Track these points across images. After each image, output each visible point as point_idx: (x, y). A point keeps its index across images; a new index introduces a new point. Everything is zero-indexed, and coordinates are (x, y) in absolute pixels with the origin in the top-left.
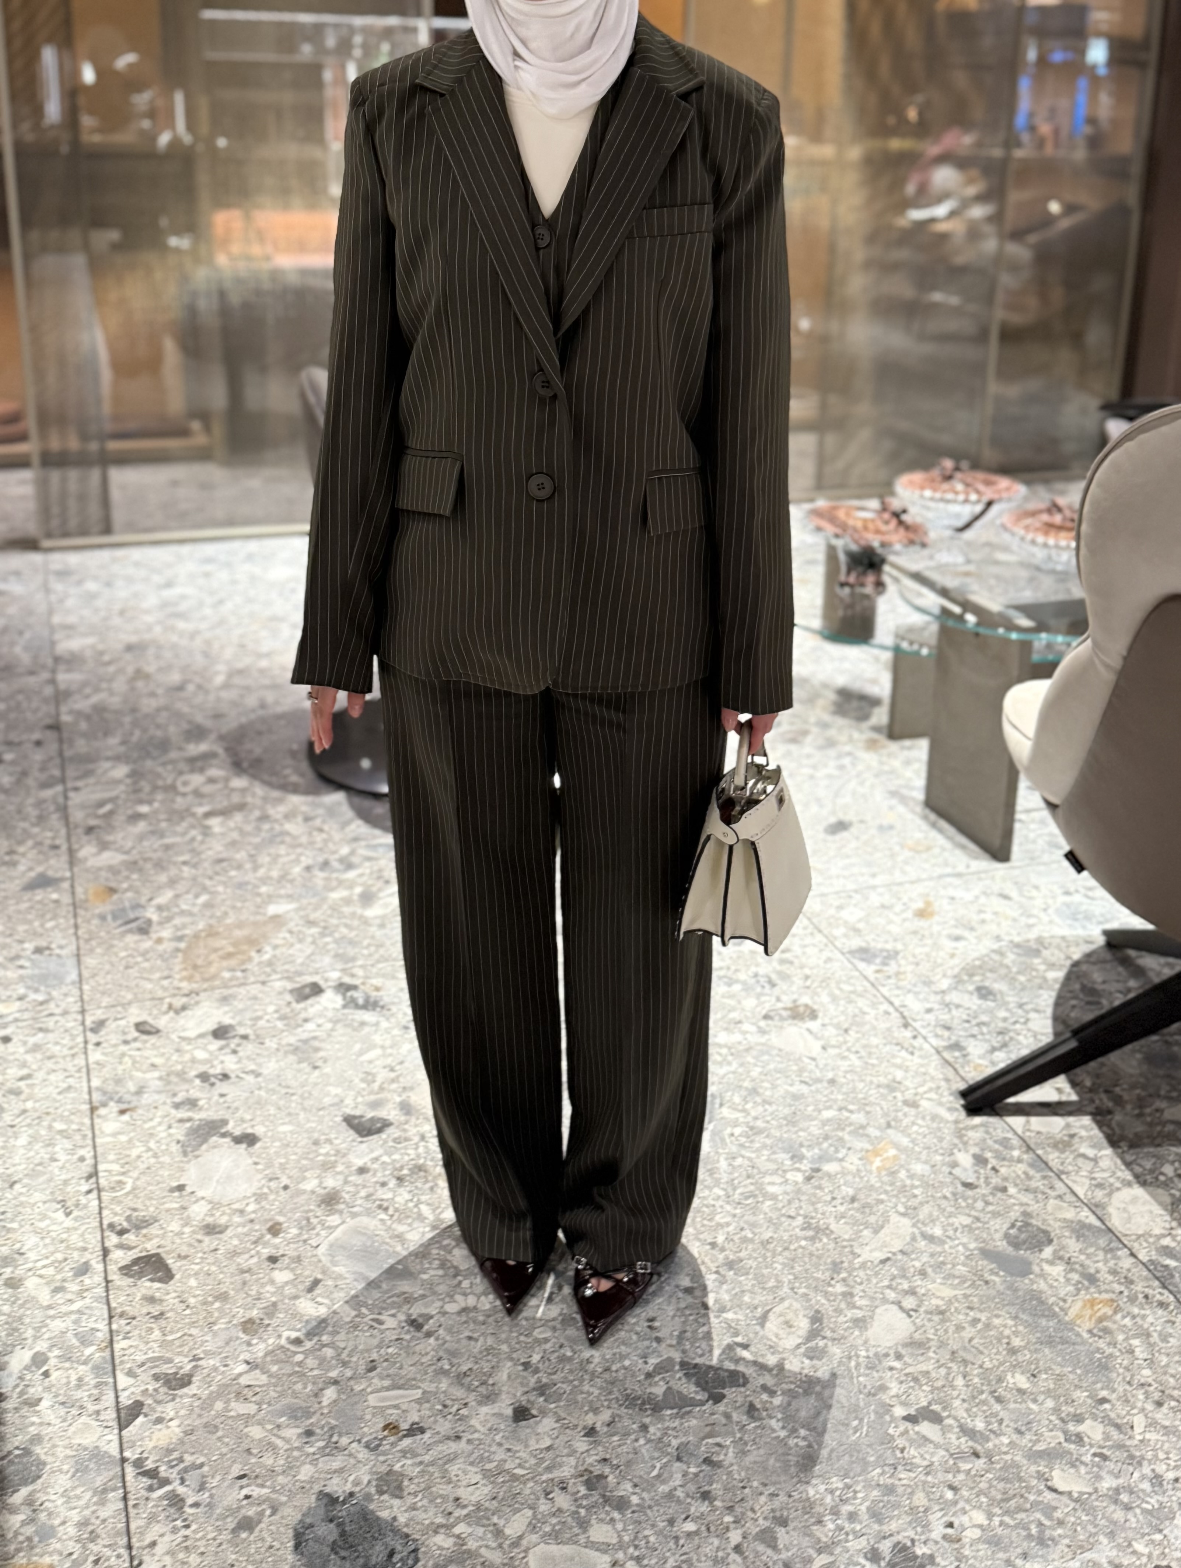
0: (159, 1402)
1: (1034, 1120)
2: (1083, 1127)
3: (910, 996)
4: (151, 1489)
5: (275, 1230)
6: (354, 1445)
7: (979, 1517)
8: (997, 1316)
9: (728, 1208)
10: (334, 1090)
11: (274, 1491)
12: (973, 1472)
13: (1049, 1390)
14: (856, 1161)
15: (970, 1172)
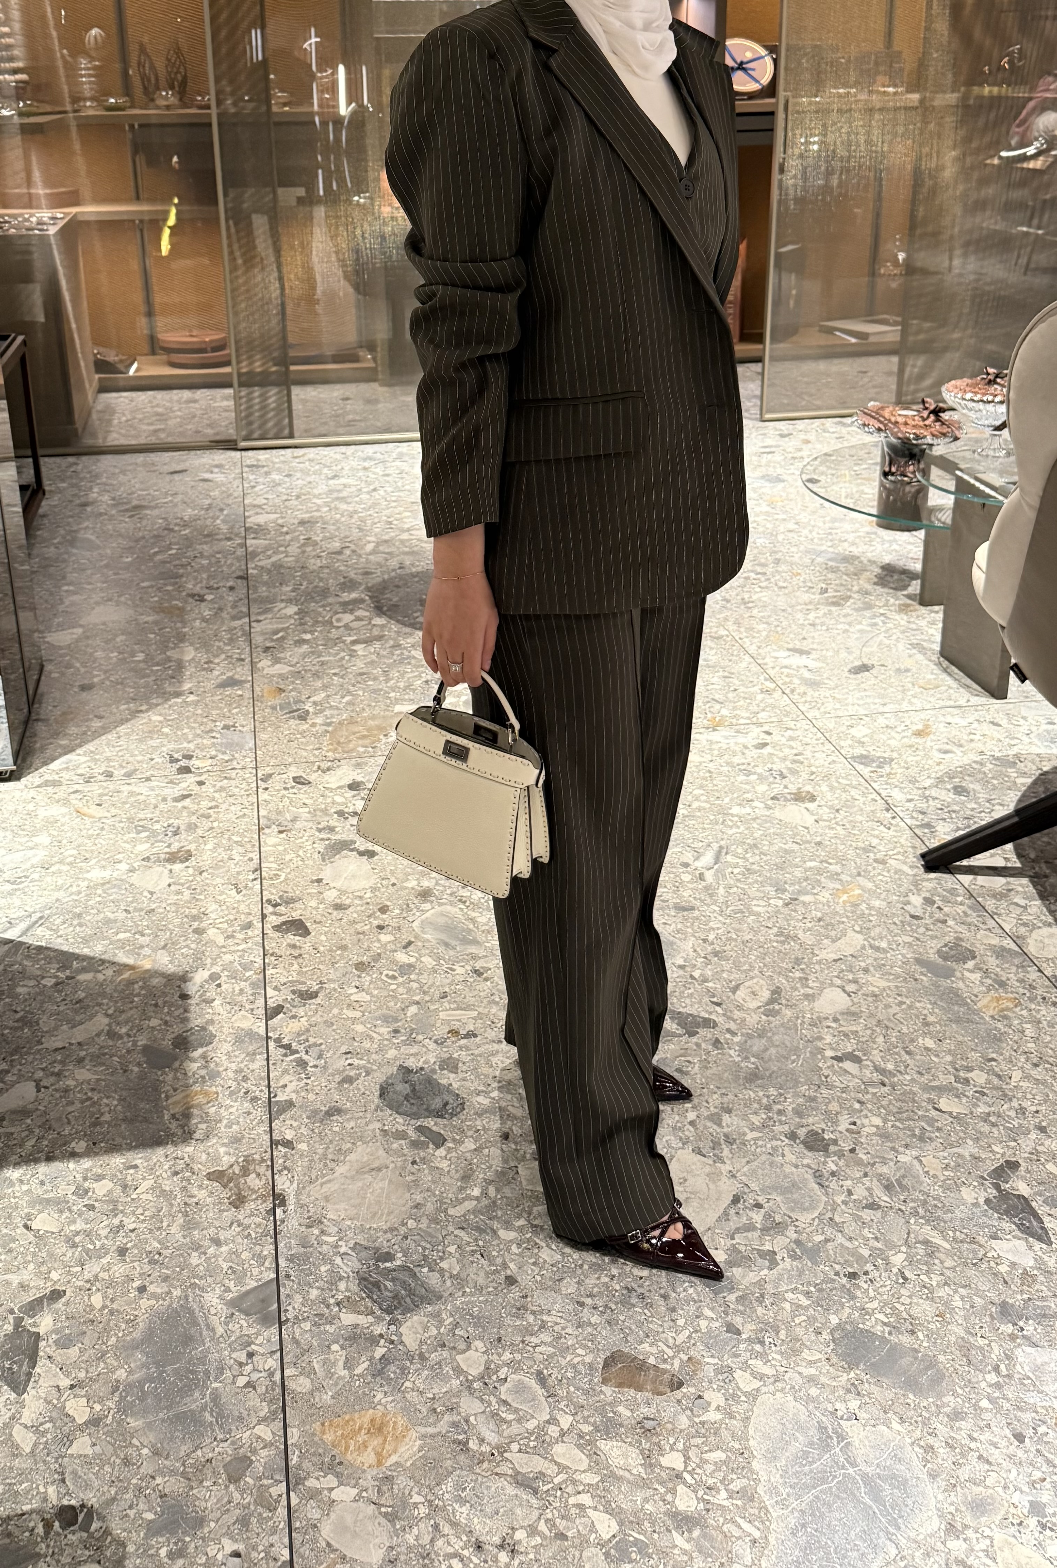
0: (294, 1007)
1: (979, 877)
2: (1021, 885)
3: (896, 790)
4: (285, 1055)
5: (384, 910)
6: (427, 1040)
7: (877, 1121)
8: (919, 1001)
9: (721, 918)
11: (369, 1062)
12: (878, 1094)
13: (950, 1050)
14: (827, 895)
15: (919, 909)
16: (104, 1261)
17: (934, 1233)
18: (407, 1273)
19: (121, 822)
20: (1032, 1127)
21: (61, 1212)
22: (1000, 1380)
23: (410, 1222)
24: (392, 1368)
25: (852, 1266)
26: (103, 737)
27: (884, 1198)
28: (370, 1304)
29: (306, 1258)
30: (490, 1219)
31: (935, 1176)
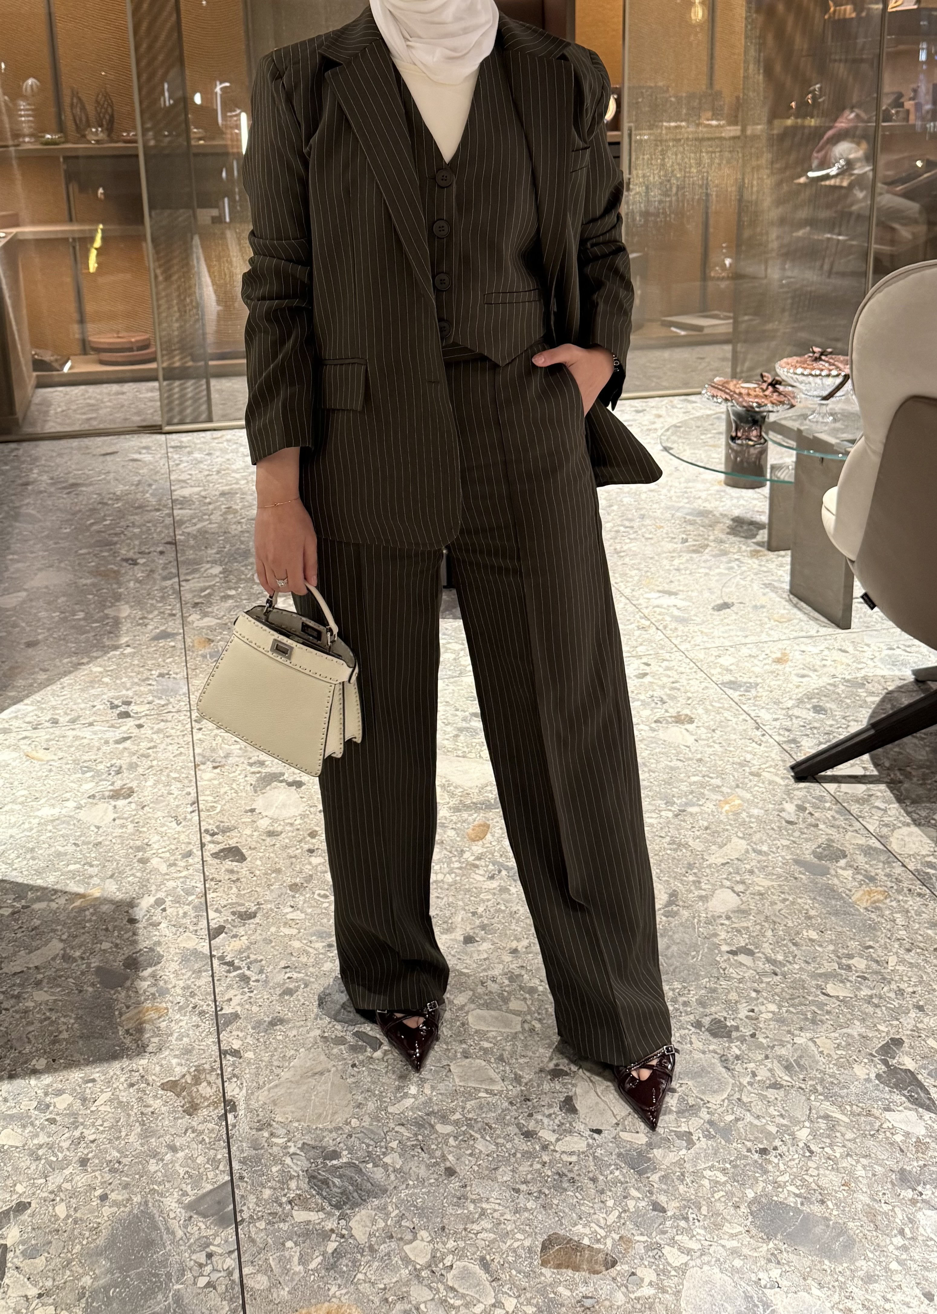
0: (235, 927)
1: (843, 785)
2: (880, 791)
3: (763, 711)
4: (229, 971)
5: (312, 835)
7: (773, 1007)
8: (800, 898)
11: (307, 975)
12: (772, 983)
13: (831, 940)
14: (711, 806)
15: (793, 815)
16: (67, 1172)
17: (834, 1108)
18: (353, 1169)
19: (67, 764)
20: (911, 1007)
21: (24, 1127)
22: (906, 1242)
23: (354, 1121)
24: (344, 1261)
25: (762, 1143)
26: (49, 688)
27: (785, 1078)
28: (320, 1201)
29: (258, 1160)
30: (428, 1115)
31: (829, 1055)
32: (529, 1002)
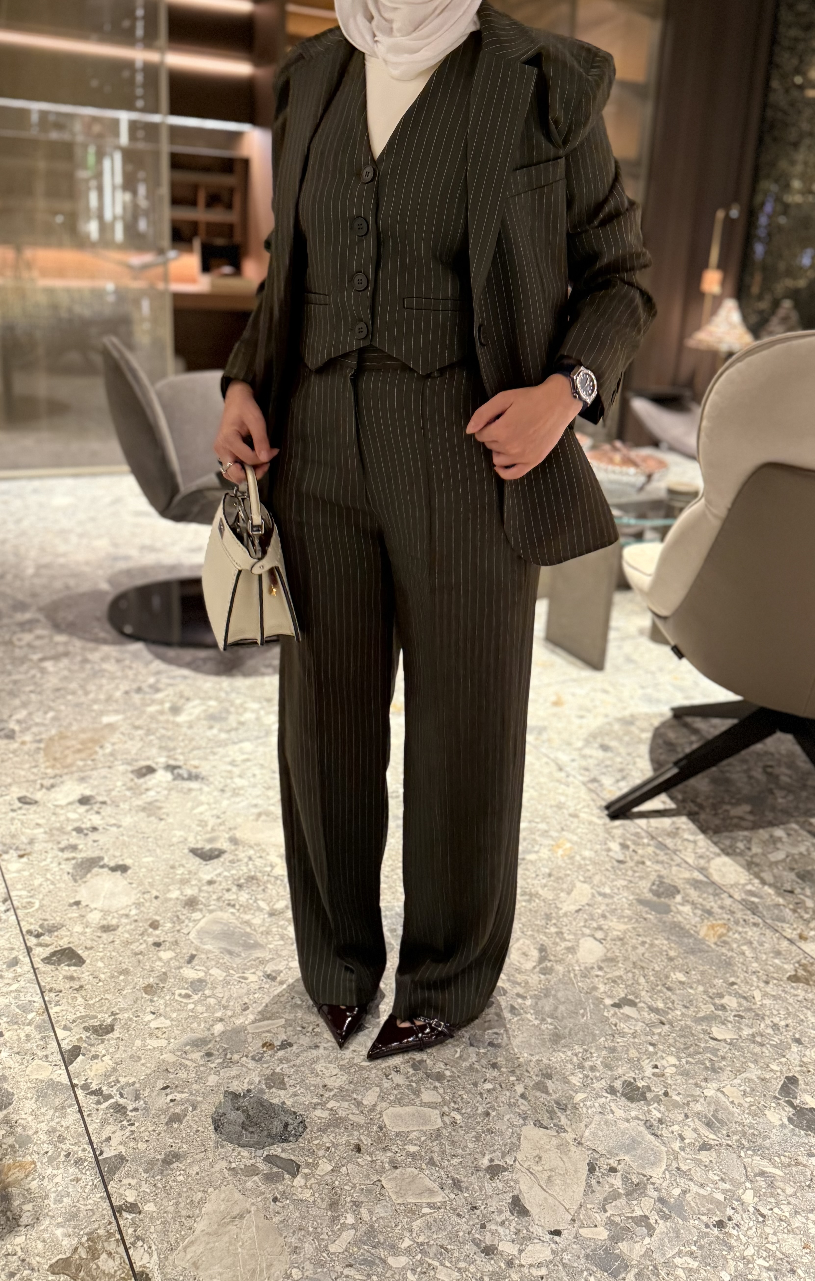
0: (92, 1045)
1: (652, 821)
2: (684, 823)
3: (559, 752)
4: (98, 1103)
5: (154, 925)
6: (244, 1059)
7: (673, 1060)
8: (657, 939)
10: (179, 833)
11: (191, 1094)
12: (663, 1034)
13: (698, 981)
14: (546, 852)
15: (620, 854)
17: (765, 1163)
20: (790, 1041)
23: (294, 1271)
25: (715, 1215)
27: (710, 1137)
30: (375, 1247)
31: (740, 1105)
32: (441, 1091)
